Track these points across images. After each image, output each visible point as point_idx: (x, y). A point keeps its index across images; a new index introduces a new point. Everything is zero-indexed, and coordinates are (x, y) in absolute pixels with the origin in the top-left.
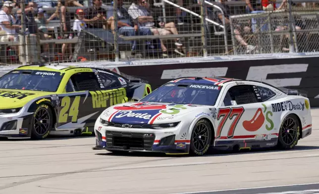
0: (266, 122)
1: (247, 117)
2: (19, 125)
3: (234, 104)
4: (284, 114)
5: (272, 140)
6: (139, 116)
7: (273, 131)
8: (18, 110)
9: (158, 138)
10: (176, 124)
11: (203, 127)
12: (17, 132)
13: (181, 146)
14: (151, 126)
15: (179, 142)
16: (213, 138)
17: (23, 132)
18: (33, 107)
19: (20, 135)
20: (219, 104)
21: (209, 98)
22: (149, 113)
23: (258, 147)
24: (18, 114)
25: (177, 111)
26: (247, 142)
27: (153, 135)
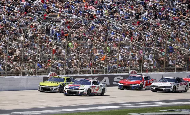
0: (99, 89)
1: (96, 88)
2: (58, 89)
3: (94, 85)
4: (102, 88)
5: (100, 93)
6: (75, 87)
7: (100, 91)
8: (58, 86)
9: (80, 92)
10: (84, 89)
11: (89, 90)
12: (57, 91)
13: (85, 94)
14: (78, 89)
15: (85, 93)
16: (90, 92)
17: (59, 91)
18: (61, 85)
19: (58, 92)
20: (91, 85)
21: (89, 83)
22: (78, 86)
23: (98, 95)
24: (58, 87)
25: (84, 86)
26: (96, 94)
27: (79, 92)
